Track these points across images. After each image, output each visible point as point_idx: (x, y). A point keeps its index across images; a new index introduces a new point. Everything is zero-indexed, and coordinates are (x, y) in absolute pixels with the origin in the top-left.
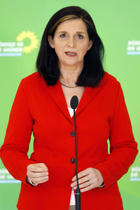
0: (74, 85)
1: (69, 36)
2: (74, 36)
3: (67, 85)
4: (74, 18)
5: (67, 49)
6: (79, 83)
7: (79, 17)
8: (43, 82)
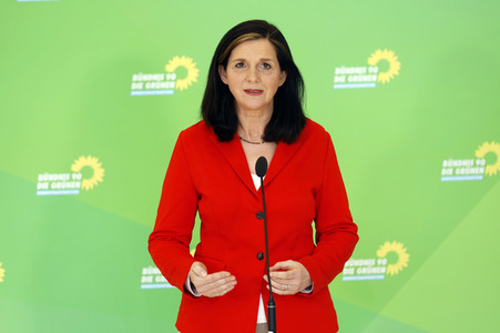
0: (260, 140)
1: (249, 66)
2: (257, 66)
3: (249, 139)
4: (257, 38)
5: (247, 86)
6: (268, 136)
7: (264, 37)
8: (213, 137)
